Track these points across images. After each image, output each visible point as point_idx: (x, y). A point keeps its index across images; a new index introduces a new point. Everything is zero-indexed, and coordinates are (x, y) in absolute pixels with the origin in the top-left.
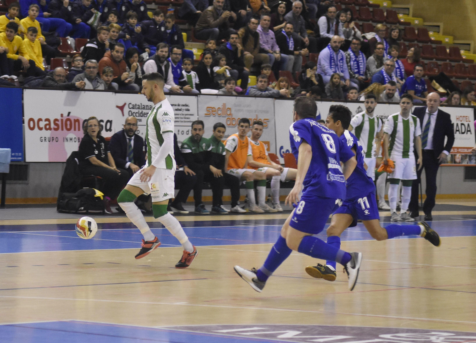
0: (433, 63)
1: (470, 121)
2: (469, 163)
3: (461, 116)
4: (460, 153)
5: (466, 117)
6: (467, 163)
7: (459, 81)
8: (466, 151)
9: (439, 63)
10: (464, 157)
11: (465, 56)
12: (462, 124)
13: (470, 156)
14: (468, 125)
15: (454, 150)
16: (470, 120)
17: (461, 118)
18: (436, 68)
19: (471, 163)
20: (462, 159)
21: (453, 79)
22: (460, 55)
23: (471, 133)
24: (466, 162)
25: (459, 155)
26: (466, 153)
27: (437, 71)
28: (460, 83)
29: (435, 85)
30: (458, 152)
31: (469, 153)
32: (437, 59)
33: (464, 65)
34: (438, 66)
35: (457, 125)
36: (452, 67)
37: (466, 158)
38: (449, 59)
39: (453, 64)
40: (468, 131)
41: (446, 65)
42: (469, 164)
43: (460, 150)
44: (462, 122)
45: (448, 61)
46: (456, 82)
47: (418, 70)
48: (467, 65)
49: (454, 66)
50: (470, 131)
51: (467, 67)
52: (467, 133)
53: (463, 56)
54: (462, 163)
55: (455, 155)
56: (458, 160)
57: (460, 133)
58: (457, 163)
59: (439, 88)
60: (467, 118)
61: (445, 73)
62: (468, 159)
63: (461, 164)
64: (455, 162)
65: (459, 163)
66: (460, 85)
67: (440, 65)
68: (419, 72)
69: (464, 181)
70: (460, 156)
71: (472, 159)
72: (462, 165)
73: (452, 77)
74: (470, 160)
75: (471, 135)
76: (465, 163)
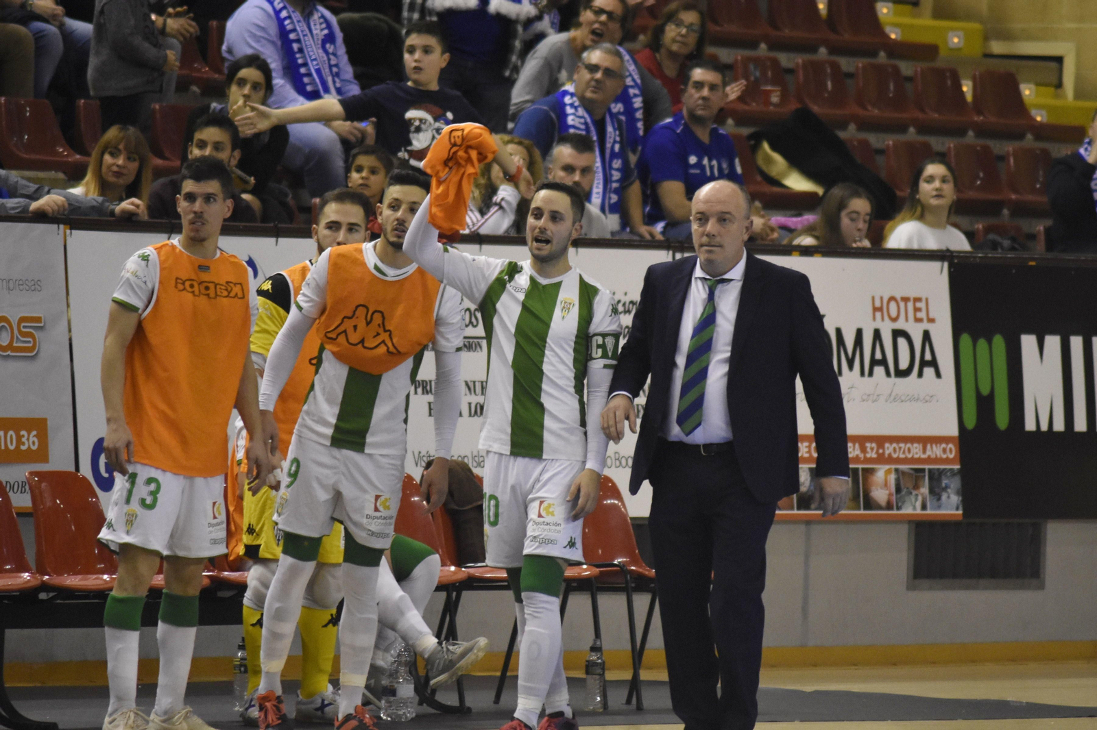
0: (757, 61)
1: (931, 321)
2: (932, 509)
3: (892, 299)
4: (890, 460)
5: (917, 300)
6: (924, 507)
7: (875, 140)
8: (916, 451)
9: (785, 59)
10: (908, 480)
11: (898, 30)
12: (897, 334)
13: (936, 478)
14: (927, 336)
15: (863, 450)
16: (931, 316)
17: (893, 305)
18: (774, 83)
19: (939, 507)
20: (898, 489)
21: (849, 133)
22: (875, 25)
23: (938, 375)
24: (918, 504)
25: (888, 472)
26: (920, 461)
27: (775, 99)
28: (880, 152)
29: (769, 160)
30: (881, 459)
31: (929, 460)
32: (774, 46)
33: (896, 70)
34: (781, 75)
35: (877, 335)
36: (840, 77)
37: (916, 487)
38: (826, 43)
39: (846, 64)
40: (924, 364)
41: (815, 69)
42: (928, 512)
43: (889, 449)
44: (900, 325)
45: (823, 51)
46: (865, 144)
47: (699, 85)
48: (906, 68)
49: (850, 75)
50: (934, 363)
51: (910, 79)
52: (920, 375)
53: (888, 29)
54: (899, 508)
55: (869, 472)
56: (880, 495)
57: (888, 374)
58: (880, 508)
59: (785, 175)
60: (918, 305)
61: (815, 109)
62: (925, 490)
63: (895, 512)
64: (869, 504)
65: (889, 506)
66: (880, 160)
67: (790, 71)
68: (705, 92)
69: (910, 587)
70: (892, 477)
71: (945, 489)
72: (901, 515)
73: (843, 126)
74: (936, 492)
75: (939, 380)
76: (912, 509)
